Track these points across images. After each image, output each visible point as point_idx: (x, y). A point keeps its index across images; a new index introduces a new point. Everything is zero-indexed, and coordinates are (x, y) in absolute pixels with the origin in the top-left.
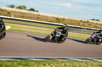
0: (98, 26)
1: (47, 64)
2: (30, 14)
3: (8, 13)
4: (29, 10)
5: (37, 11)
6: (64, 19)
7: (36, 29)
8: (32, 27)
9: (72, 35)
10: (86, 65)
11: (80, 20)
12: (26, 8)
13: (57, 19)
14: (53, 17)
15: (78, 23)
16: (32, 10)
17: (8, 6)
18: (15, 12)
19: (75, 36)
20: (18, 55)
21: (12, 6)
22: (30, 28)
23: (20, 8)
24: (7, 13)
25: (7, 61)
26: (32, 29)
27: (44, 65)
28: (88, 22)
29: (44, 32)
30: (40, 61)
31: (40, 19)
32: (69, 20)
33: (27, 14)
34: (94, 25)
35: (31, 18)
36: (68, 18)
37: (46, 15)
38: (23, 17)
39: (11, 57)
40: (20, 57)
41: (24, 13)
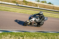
3: (36, 5)
4: (48, 3)
5: (53, 4)
7: (52, 15)
8: (50, 13)
12: (46, 2)
16: (50, 3)
17: (36, 1)
18: (40, 4)
20: (41, 30)
21: (38, 1)
22: (48, 14)
23: (43, 2)
25: (35, 33)
27: (56, 36)
30: (54, 34)
31: (55, 9)
33: (47, 5)
35: (49, 8)
37: (58, 6)
38: (44, 7)
39: (37, 31)
40: (42, 31)
41: (45, 5)
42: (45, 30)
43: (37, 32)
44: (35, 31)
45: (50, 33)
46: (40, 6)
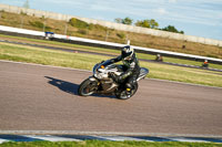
2: (167, 38)
3: (119, 35)
4: (165, 30)
5: (182, 33)
7: (182, 73)
12: (156, 24)
14: (217, 46)
16: (171, 29)
17: (118, 21)
18: (134, 33)
20: (147, 131)
21: (126, 20)
22: (168, 71)
23: (143, 24)
24: (115, 37)
25: (125, 142)
26: (173, 71)
29: (199, 80)
31: (189, 51)
33: (160, 37)
35: (170, 48)
37: (201, 40)
38: (149, 45)
39: (132, 134)
40: (152, 134)
41: (153, 37)
43: (131, 139)
44: (125, 134)
45: (180, 143)
46: (136, 39)
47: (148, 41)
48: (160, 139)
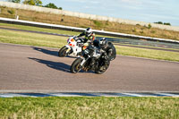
0: (168, 34)
1: (85, 104)
2: (48, 13)
3: (9, 12)
5: (60, 9)
6: (107, 22)
9: (123, 51)
10: (151, 104)
11: (135, 23)
12: (40, 2)
13: (95, 22)
14: (89, 19)
15: (133, 28)
16: (52, 6)
18: (22, 10)
19: (129, 52)
23: (29, 2)
24: (7, 13)
25: (13, 98)
26: (54, 40)
27: (79, 105)
28: (150, 26)
30: (71, 99)
31: (66, 23)
32: (116, 24)
33: (43, 13)
34: (161, 33)
35: (50, 21)
36: (115, 20)
37: (76, 15)
38: (35, 19)
39: (20, 91)
40: (36, 91)
41: (38, 12)
42: (42, 89)
43: (19, 96)
44: (14, 91)
45: (59, 98)
47: (33, 16)
48: (42, 95)
